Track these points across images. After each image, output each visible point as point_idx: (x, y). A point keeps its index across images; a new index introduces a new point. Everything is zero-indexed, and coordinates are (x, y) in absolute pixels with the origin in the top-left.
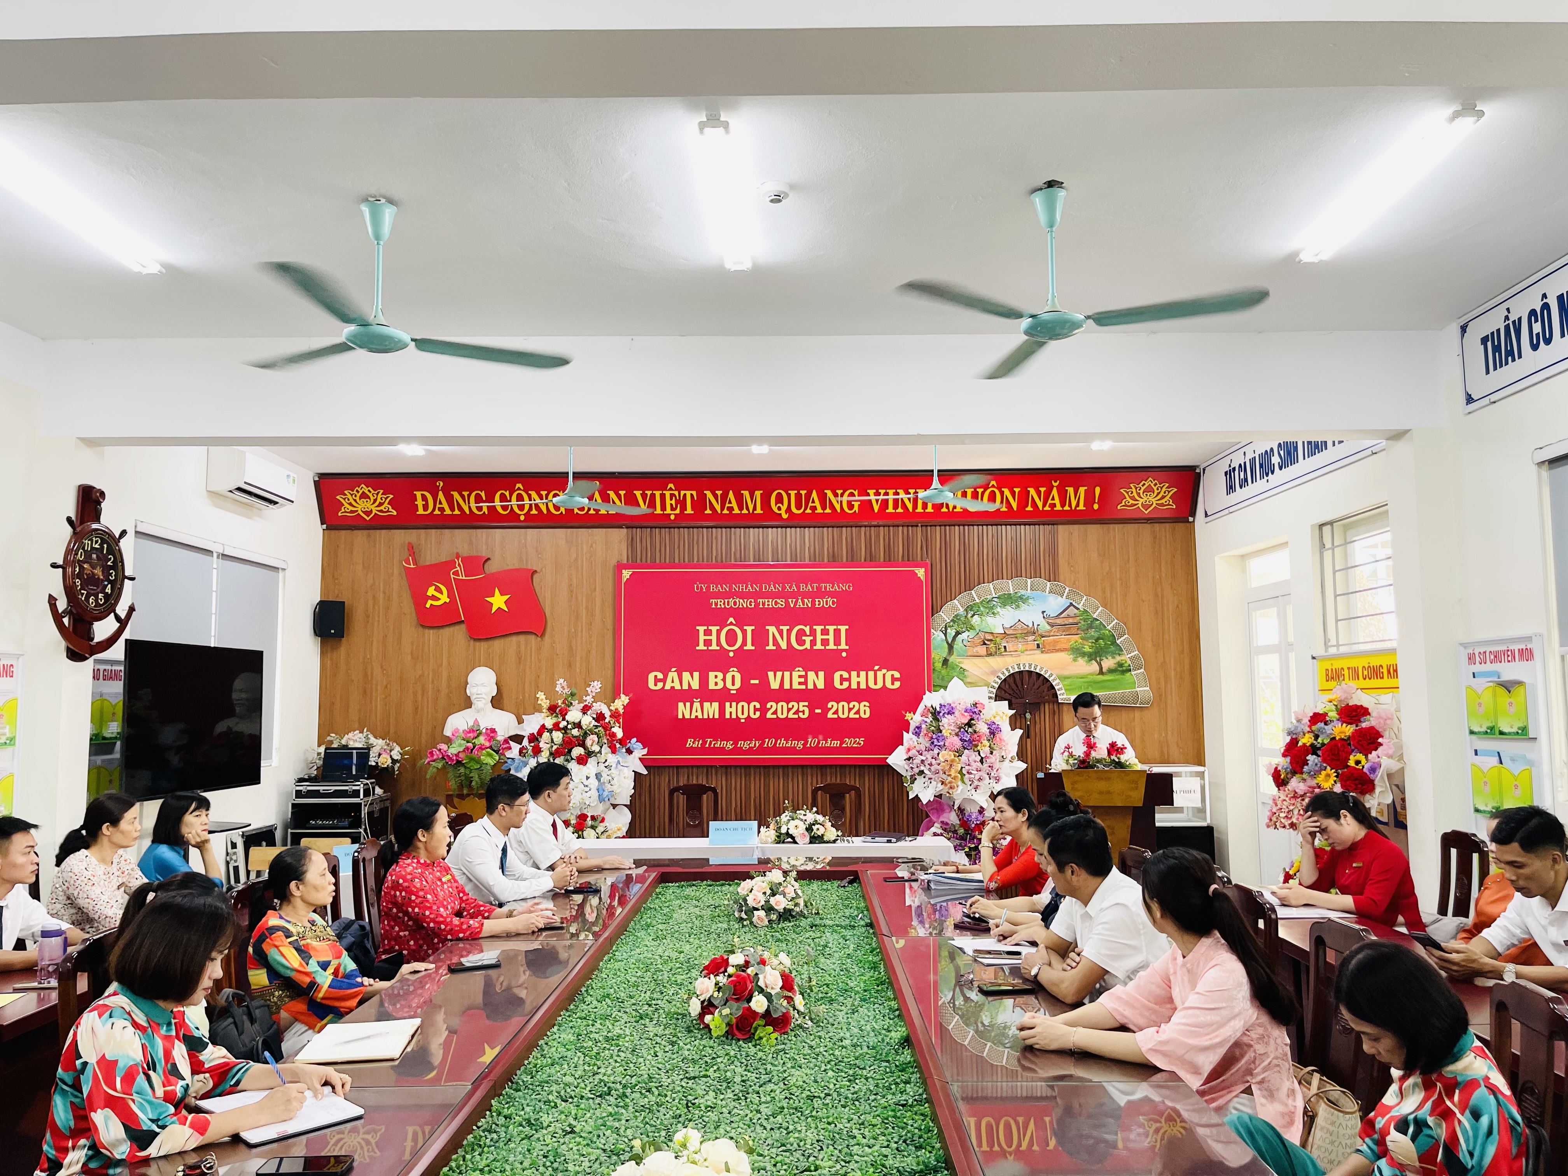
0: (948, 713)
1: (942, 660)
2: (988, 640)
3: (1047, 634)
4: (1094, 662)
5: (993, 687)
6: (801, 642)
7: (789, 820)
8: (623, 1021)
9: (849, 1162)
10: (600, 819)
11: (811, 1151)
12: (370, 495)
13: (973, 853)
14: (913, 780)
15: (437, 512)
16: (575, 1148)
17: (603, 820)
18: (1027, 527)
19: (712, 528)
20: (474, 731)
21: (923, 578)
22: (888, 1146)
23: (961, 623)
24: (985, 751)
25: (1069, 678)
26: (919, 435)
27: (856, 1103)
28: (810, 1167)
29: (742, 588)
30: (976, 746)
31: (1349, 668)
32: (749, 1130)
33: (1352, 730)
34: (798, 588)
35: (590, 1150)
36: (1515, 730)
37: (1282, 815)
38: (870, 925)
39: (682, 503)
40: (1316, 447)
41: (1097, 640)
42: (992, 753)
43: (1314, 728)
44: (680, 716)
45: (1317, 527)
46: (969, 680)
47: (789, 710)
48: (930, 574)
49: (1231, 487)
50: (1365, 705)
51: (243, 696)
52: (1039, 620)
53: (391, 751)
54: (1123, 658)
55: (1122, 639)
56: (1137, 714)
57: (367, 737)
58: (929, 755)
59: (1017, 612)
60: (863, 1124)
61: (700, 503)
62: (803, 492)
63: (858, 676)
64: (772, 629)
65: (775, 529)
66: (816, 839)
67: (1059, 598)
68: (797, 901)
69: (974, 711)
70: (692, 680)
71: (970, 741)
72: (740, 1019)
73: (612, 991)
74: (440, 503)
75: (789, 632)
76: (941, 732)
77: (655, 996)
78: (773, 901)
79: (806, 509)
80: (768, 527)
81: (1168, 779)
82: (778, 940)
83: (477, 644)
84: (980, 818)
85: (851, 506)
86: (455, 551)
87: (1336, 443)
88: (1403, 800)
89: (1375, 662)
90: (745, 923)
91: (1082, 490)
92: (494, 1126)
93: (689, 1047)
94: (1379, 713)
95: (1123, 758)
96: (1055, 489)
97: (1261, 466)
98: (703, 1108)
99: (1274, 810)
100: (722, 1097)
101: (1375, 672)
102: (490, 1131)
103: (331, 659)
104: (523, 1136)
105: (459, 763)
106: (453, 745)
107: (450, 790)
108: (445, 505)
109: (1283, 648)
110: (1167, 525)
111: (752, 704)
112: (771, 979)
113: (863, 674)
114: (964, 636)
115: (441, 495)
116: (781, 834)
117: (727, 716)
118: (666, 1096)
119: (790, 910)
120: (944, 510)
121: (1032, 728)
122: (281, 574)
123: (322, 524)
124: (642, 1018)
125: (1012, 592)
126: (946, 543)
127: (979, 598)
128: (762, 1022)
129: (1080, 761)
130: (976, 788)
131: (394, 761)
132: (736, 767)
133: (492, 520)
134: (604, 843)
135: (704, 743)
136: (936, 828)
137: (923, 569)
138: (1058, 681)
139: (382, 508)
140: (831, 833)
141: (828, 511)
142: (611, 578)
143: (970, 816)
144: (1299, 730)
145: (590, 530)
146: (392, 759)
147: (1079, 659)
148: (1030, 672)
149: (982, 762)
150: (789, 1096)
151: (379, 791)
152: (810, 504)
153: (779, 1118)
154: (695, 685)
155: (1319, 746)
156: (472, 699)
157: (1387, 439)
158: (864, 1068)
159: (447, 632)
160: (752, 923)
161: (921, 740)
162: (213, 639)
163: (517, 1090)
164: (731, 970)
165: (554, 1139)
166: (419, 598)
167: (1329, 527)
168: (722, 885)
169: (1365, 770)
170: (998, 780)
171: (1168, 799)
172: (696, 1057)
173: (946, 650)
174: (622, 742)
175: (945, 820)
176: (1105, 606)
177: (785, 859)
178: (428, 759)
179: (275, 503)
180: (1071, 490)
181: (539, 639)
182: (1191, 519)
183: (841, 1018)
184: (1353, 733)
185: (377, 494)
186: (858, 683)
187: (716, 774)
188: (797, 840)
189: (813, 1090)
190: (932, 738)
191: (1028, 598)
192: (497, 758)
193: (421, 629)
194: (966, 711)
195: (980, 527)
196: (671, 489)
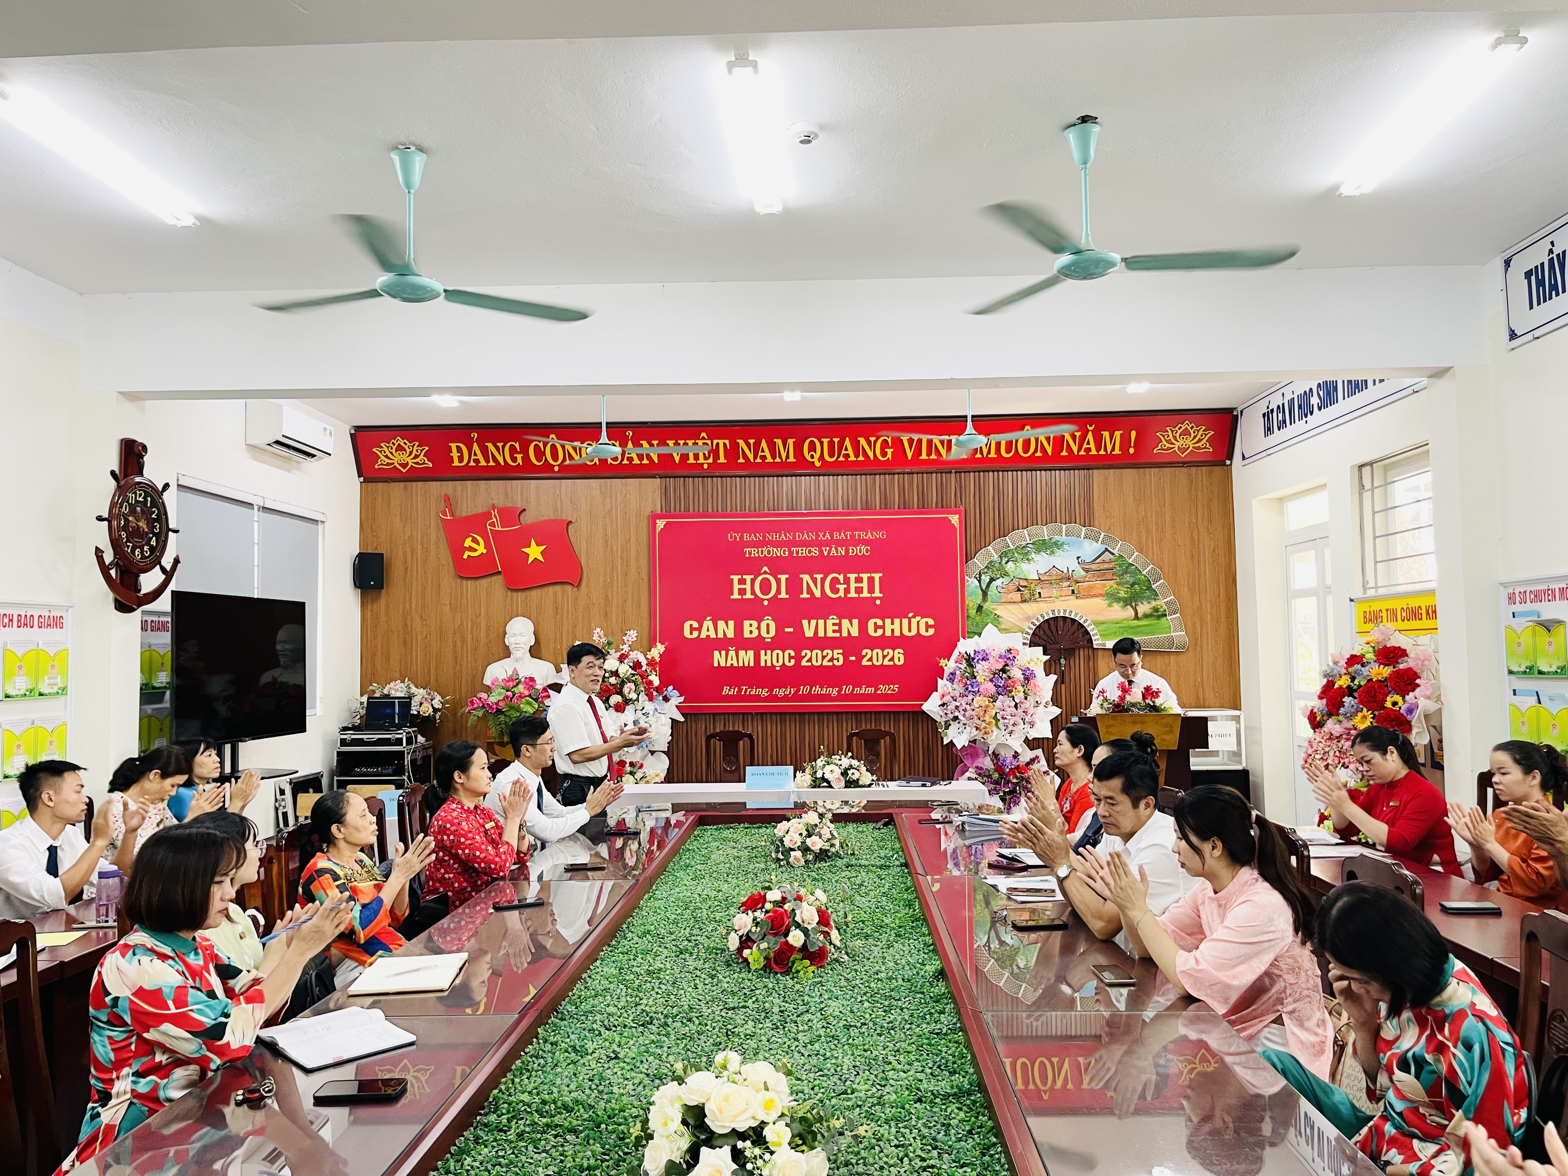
0: (983, 659)
1: (976, 606)
2: (1023, 587)
3: (1082, 580)
4: (1129, 607)
5: (1028, 633)
6: (835, 590)
7: (824, 765)
8: (664, 956)
9: (884, 1086)
10: (638, 765)
11: (847, 1076)
12: (406, 447)
13: (1008, 797)
14: (947, 726)
15: (472, 464)
16: (619, 1073)
17: (641, 766)
18: (1062, 472)
19: (745, 477)
20: (514, 680)
21: (957, 525)
22: (922, 1071)
23: (995, 570)
24: (1019, 696)
25: (1104, 623)
26: (952, 379)
27: (892, 1031)
28: (846, 1090)
29: (775, 537)
30: (1011, 691)
31: (1387, 610)
32: (787, 1057)
33: (1389, 671)
34: (832, 536)
35: (633, 1074)
36: (1554, 669)
37: (1318, 757)
38: (906, 865)
39: (715, 452)
40: (1356, 387)
41: (1133, 585)
42: (1026, 698)
43: (1350, 670)
44: (716, 665)
45: (1357, 469)
46: (1002, 626)
47: (824, 657)
48: (964, 522)
49: (1269, 429)
50: (1403, 647)
51: (287, 646)
52: (1074, 565)
53: (432, 700)
54: (1158, 603)
55: (1158, 583)
56: (1173, 658)
57: (408, 687)
58: (963, 701)
59: (1052, 558)
60: (898, 1051)
61: (733, 452)
62: (836, 440)
63: (892, 623)
64: (806, 578)
65: (808, 478)
66: (851, 784)
67: (1095, 543)
68: (833, 842)
69: (1009, 656)
70: (727, 629)
71: (1005, 687)
72: (778, 953)
73: (652, 928)
74: (475, 455)
75: (823, 581)
76: (975, 678)
77: (695, 932)
78: (809, 842)
79: (839, 457)
80: (801, 476)
81: (1203, 722)
82: (815, 879)
83: (515, 594)
84: (1015, 763)
85: (884, 454)
86: (491, 502)
87: (1377, 382)
88: (1441, 741)
89: (1414, 603)
90: (782, 863)
91: (1118, 434)
92: (541, 1052)
93: (728, 980)
94: (1416, 654)
95: (1158, 702)
96: (1090, 433)
97: (1300, 407)
98: (742, 1036)
99: (1310, 752)
100: (761, 1026)
101: (1414, 614)
102: (537, 1058)
103: (372, 611)
104: (569, 1061)
105: (499, 711)
106: (493, 694)
107: (490, 738)
108: (480, 456)
109: (1322, 591)
110: (1204, 468)
111: (787, 653)
112: (808, 914)
113: (897, 621)
114: (998, 582)
115: (476, 447)
116: (816, 778)
117: (763, 664)
118: (706, 1025)
119: (826, 851)
120: (978, 456)
121: (1067, 674)
122: (320, 526)
123: (359, 477)
124: (682, 953)
125: (1046, 538)
126: (980, 490)
127: (1013, 544)
128: (799, 956)
129: (1115, 705)
130: (1011, 733)
131: (435, 710)
132: (771, 714)
133: (527, 472)
134: (643, 788)
135: (740, 690)
136: (971, 773)
137: (957, 516)
138: (1093, 626)
139: (418, 460)
140: (867, 777)
141: (861, 458)
142: (645, 529)
143: (1004, 761)
144: (1335, 672)
145: (624, 481)
146: (434, 708)
147: (1115, 604)
148: (1065, 618)
149: (1016, 706)
150: (825, 1025)
151: (421, 739)
152: (843, 452)
153: (817, 1046)
154: (731, 634)
155: (1355, 687)
156: (511, 648)
157: (1429, 377)
158: (899, 1000)
159: (484, 582)
160: (788, 863)
161: (955, 686)
162: (256, 590)
163: (562, 1019)
164: (768, 906)
165: (599, 1065)
166: (457, 550)
167: (1368, 468)
168: (760, 827)
169: (1402, 711)
170: (1032, 725)
171: (1203, 743)
172: (736, 989)
173: (981, 597)
174: (659, 690)
175: (980, 765)
176: (1141, 551)
177: (820, 803)
178: (469, 708)
179: (313, 456)
180: (1106, 434)
181: (575, 589)
182: (1228, 462)
183: (876, 953)
184: (1390, 675)
185: (413, 446)
186: (893, 631)
187: (752, 720)
188: (833, 784)
189: (849, 1020)
190: (966, 684)
191: (1063, 544)
192: (536, 706)
193: (459, 580)
194: (1000, 657)
195: (1015, 473)
196: (703, 438)
